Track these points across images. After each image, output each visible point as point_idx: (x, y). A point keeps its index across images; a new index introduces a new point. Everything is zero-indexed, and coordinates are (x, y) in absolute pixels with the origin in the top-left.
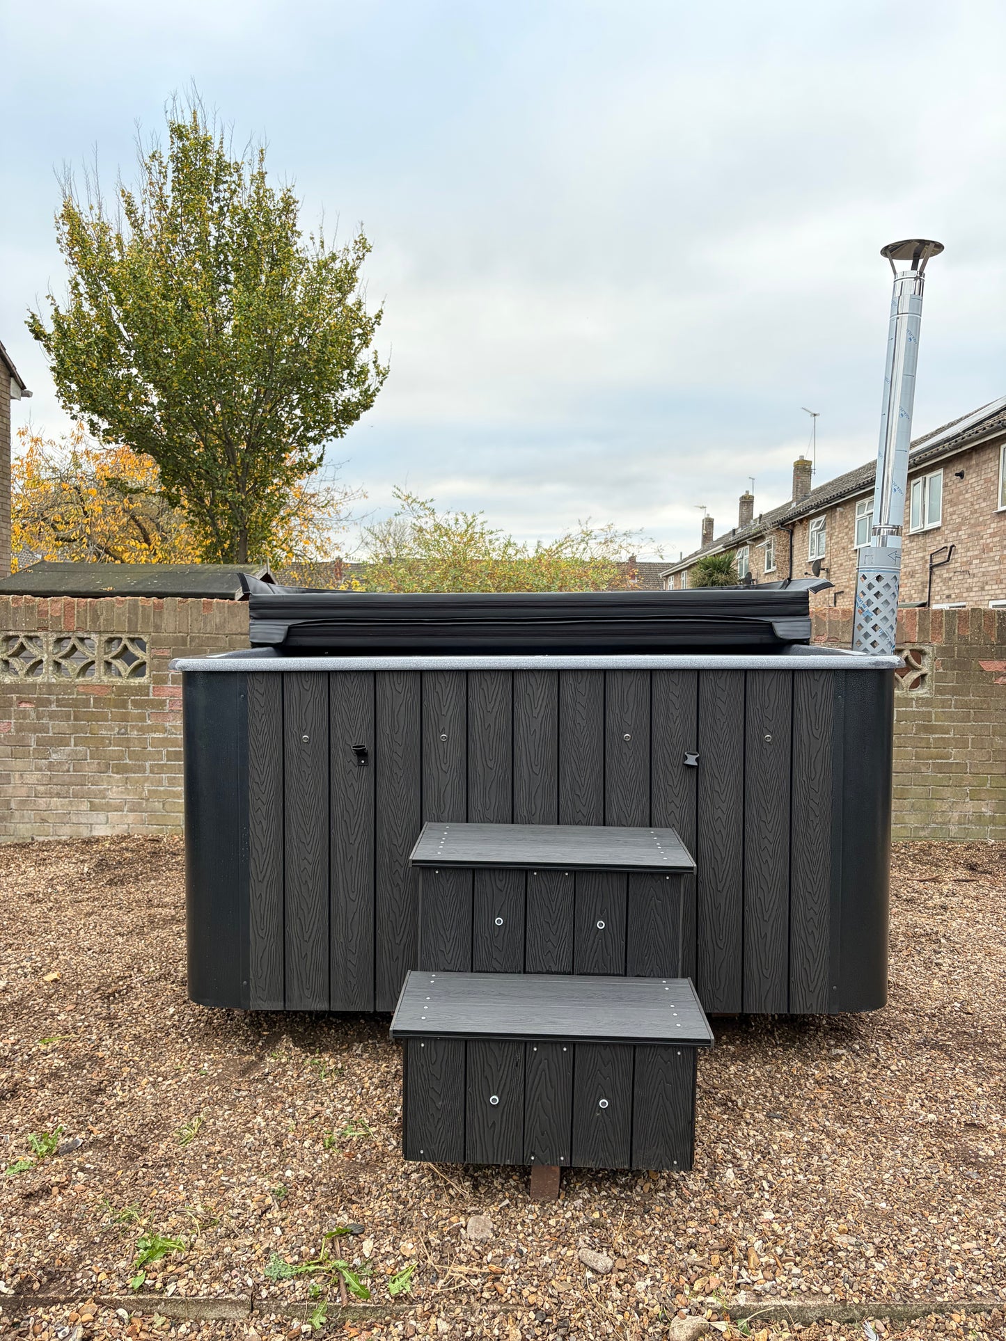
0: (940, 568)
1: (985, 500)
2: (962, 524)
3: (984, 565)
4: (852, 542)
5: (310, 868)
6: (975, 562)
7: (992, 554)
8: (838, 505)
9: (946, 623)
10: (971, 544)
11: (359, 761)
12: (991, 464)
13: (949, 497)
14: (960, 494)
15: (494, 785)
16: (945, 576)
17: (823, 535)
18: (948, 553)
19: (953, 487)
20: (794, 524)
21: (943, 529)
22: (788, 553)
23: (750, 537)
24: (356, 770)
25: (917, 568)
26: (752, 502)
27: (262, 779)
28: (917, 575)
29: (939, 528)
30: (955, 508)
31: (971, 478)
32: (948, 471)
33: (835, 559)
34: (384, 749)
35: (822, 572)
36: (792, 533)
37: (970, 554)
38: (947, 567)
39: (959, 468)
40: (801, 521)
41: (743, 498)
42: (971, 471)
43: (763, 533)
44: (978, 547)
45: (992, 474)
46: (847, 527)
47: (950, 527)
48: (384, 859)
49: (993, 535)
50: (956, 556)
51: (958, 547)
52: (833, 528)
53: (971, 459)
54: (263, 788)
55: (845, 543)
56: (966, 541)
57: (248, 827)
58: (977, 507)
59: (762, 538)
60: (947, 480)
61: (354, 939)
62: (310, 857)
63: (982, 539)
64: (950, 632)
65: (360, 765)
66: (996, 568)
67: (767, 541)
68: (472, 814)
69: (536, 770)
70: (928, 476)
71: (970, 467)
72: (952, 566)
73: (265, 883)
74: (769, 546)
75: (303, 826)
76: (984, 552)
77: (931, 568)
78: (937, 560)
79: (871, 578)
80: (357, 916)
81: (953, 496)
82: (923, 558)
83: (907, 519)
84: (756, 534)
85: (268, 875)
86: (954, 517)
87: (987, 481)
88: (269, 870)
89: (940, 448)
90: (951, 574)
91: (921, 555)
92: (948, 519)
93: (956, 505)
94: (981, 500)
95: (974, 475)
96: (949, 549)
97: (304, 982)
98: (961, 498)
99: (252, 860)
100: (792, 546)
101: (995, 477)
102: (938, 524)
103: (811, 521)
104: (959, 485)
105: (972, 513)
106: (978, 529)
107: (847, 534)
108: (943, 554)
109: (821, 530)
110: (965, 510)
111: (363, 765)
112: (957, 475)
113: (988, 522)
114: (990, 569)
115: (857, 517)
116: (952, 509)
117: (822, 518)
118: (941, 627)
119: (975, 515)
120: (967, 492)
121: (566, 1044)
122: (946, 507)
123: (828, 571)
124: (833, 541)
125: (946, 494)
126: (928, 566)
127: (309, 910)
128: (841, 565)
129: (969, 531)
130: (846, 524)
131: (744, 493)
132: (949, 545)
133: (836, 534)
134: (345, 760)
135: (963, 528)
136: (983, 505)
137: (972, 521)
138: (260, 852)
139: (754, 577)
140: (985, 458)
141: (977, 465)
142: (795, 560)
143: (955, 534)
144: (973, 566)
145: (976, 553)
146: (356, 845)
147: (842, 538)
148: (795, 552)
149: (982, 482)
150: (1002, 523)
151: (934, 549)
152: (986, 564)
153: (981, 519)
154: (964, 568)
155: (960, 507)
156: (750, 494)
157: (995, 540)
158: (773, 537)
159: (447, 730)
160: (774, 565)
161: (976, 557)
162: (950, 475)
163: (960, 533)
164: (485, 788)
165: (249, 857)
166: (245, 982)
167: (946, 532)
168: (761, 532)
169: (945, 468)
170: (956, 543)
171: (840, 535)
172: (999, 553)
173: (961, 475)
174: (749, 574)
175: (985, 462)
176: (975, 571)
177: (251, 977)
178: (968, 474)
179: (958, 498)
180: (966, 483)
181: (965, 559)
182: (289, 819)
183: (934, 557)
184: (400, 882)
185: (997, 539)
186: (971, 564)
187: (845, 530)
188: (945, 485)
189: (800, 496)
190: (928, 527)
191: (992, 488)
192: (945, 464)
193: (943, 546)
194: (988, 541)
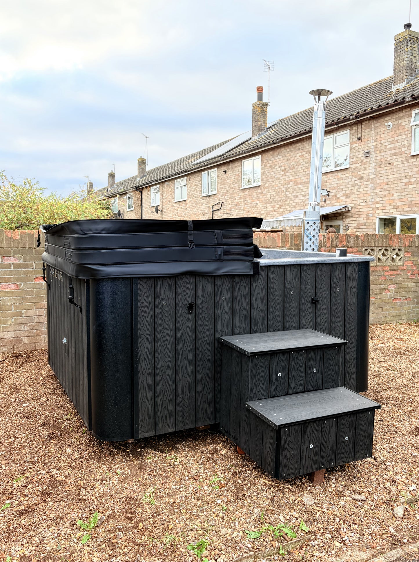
0: (217, 212)
1: (236, 183)
2: (226, 193)
3: (237, 211)
4: (173, 198)
5: (167, 365)
6: (233, 209)
7: (240, 207)
8: (165, 181)
9: (291, 239)
10: (231, 202)
11: (189, 311)
12: (238, 168)
13: (220, 181)
14: (225, 180)
15: (243, 317)
16: (219, 215)
17: (158, 195)
18: (220, 205)
19: (222, 177)
20: (143, 189)
21: (218, 194)
22: (140, 202)
23: (119, 193)
24: (187, 316)
25: (206, 211)
26: (114, 176)
27: (144, 324)
28: (206, 214)
29: (216, 194)
30: (223, 186)
31: (229, 173)
32: (219, 169)
33: (165, 206)
34: (199, 305)
35: (159, 211)
36: (142, 193)
37: (230, 206)
38: (220, 211)
39: (224, 168)
40: (146, 187)
41: (110, 174)
42: (230, 170)
43: (127, 192)
44: (234, 203)
45: (239, 172)
46: (171, 191)
47: (220, 194)
48: (199, 356)
49: (240, 198)
50: (224, 207)
51: (225, 203)
52: (163, 191)
53: (229, 165)
54: (145, 329)
55: (170, 198)
56: (228, 200)
57: (138, 349)
58: (233, 186)
59: (126, 194)
60: (219, 174)
61: (186, 396)
62: (167, 360)
63: (235, 199)
64: (291, 243)
65: (189, 314)
66: (242, 212)
67: (128, 196)
68: (235, 331)
69: (259, 309)
70: (210, 171)
71: (229, 169)
72: (222, 211)
73: (146, 375)
74: (129, 198)
75: (163, 345)
76: (236, 205)
77: (213, 212)
78: (216, 208)
79: (311, 223)
80: (187, 384)
81: (222, 181)
82: (209, 207)
83: (200, 189)
84: (122, 192)
85: (147, 371)
86: (223, 190)
87: (237, 175)
88: (148, 368)
89: (217, 159)
90: (222, 215)
91: (208, 205)
92: (220, 190)
93: (223, 184)
94: (234, 183)
95: (231, 172)
96: (221, 204)
97: (164, 420)
98: (225, 182)
99: (139, 365)
100: (142, 199)
101: (240, 174)
102: (215, 192)
103: (152, 188)
104: (224, 176)
105: (230, 189)
106: (234, 195)
107: (171, 194)
108: (218, 206)
109: (157, 192)
110: (227, 187)
111: (191, 313)
112: (224, 171)
113: (238, 193)
114: (239, 213)
115: (175, 187)
116: (221, 186)
117: (158, 186)
118: (288, 240)
119: (232, 190)
120: (228, 179)
121: (335, 418)
122: (219, 185)
123: (161, 211)
124: (163, 198)
125: (218, 179)
126: (211, 211)
127: (166, 385)
128: (168, 208)
129: (229, 196)
130: (170, 190)
131: (110, 172)
132: (221, 202)
133: (165, 194)
134: (182, 312)
135: (227, 195)
136: (235, 185)
137: (231, 192)
138: (143, 360)
139: (121, 213)
140: (235, 165)
141: (232, 168)
142: (143, 205)
143: (223, 197)
144: (232, 211)
145: (233, 206)
146: (187, 351)
147: (168, 196)
148: (143, 202)
149: (235, 175)
150: (244, 194)
151: (214, 203)
152: (238, 211)
153: (235, 191)
154: (228, 212)
155: (225, 185)
156: (113, 172)
157: (241, 200)
158: (131, 194)
159: (225, 295)
160: (132, 207)
161: (233, 207)
162: (220, 171)
163: (225, 197)
164: (240, 319)
165: (138, 363)
166: (136, 426)
167: (219, 196)
168: (125, 191)
169: (218, 168)
170: (224, 201)
171: (167, 195)
172: (243, 206)
173: (225, 172)
174: (119, 211)
175: (235, 167)
176: (233, 213)
177: (140, 422)
178: (228, 172)
179: (224, 181)
180: (227, 175)
181: (228, 208)
182: (157, 342)
183: (214, 207)
184: (206, 366)
185: (242, 200)
186: (231, 210)
187: (170, 193)
188: (218, 176)
189: (142, 175)
190: (210, 194)
191: (239, 179)
192: (218, 166)
193: (218, 202)
194: (238, 201)
